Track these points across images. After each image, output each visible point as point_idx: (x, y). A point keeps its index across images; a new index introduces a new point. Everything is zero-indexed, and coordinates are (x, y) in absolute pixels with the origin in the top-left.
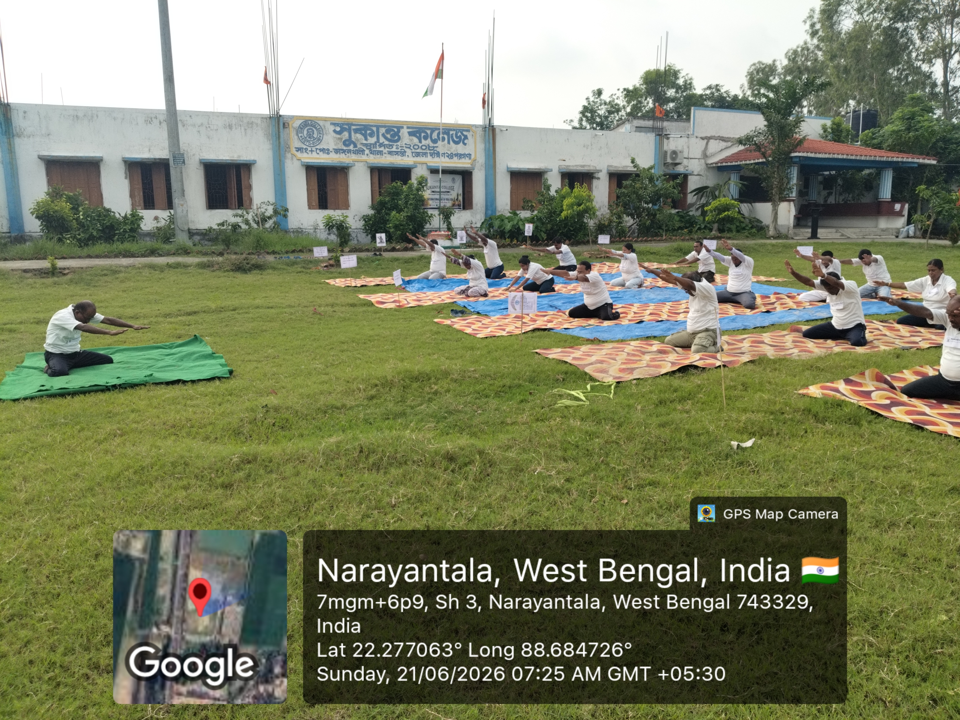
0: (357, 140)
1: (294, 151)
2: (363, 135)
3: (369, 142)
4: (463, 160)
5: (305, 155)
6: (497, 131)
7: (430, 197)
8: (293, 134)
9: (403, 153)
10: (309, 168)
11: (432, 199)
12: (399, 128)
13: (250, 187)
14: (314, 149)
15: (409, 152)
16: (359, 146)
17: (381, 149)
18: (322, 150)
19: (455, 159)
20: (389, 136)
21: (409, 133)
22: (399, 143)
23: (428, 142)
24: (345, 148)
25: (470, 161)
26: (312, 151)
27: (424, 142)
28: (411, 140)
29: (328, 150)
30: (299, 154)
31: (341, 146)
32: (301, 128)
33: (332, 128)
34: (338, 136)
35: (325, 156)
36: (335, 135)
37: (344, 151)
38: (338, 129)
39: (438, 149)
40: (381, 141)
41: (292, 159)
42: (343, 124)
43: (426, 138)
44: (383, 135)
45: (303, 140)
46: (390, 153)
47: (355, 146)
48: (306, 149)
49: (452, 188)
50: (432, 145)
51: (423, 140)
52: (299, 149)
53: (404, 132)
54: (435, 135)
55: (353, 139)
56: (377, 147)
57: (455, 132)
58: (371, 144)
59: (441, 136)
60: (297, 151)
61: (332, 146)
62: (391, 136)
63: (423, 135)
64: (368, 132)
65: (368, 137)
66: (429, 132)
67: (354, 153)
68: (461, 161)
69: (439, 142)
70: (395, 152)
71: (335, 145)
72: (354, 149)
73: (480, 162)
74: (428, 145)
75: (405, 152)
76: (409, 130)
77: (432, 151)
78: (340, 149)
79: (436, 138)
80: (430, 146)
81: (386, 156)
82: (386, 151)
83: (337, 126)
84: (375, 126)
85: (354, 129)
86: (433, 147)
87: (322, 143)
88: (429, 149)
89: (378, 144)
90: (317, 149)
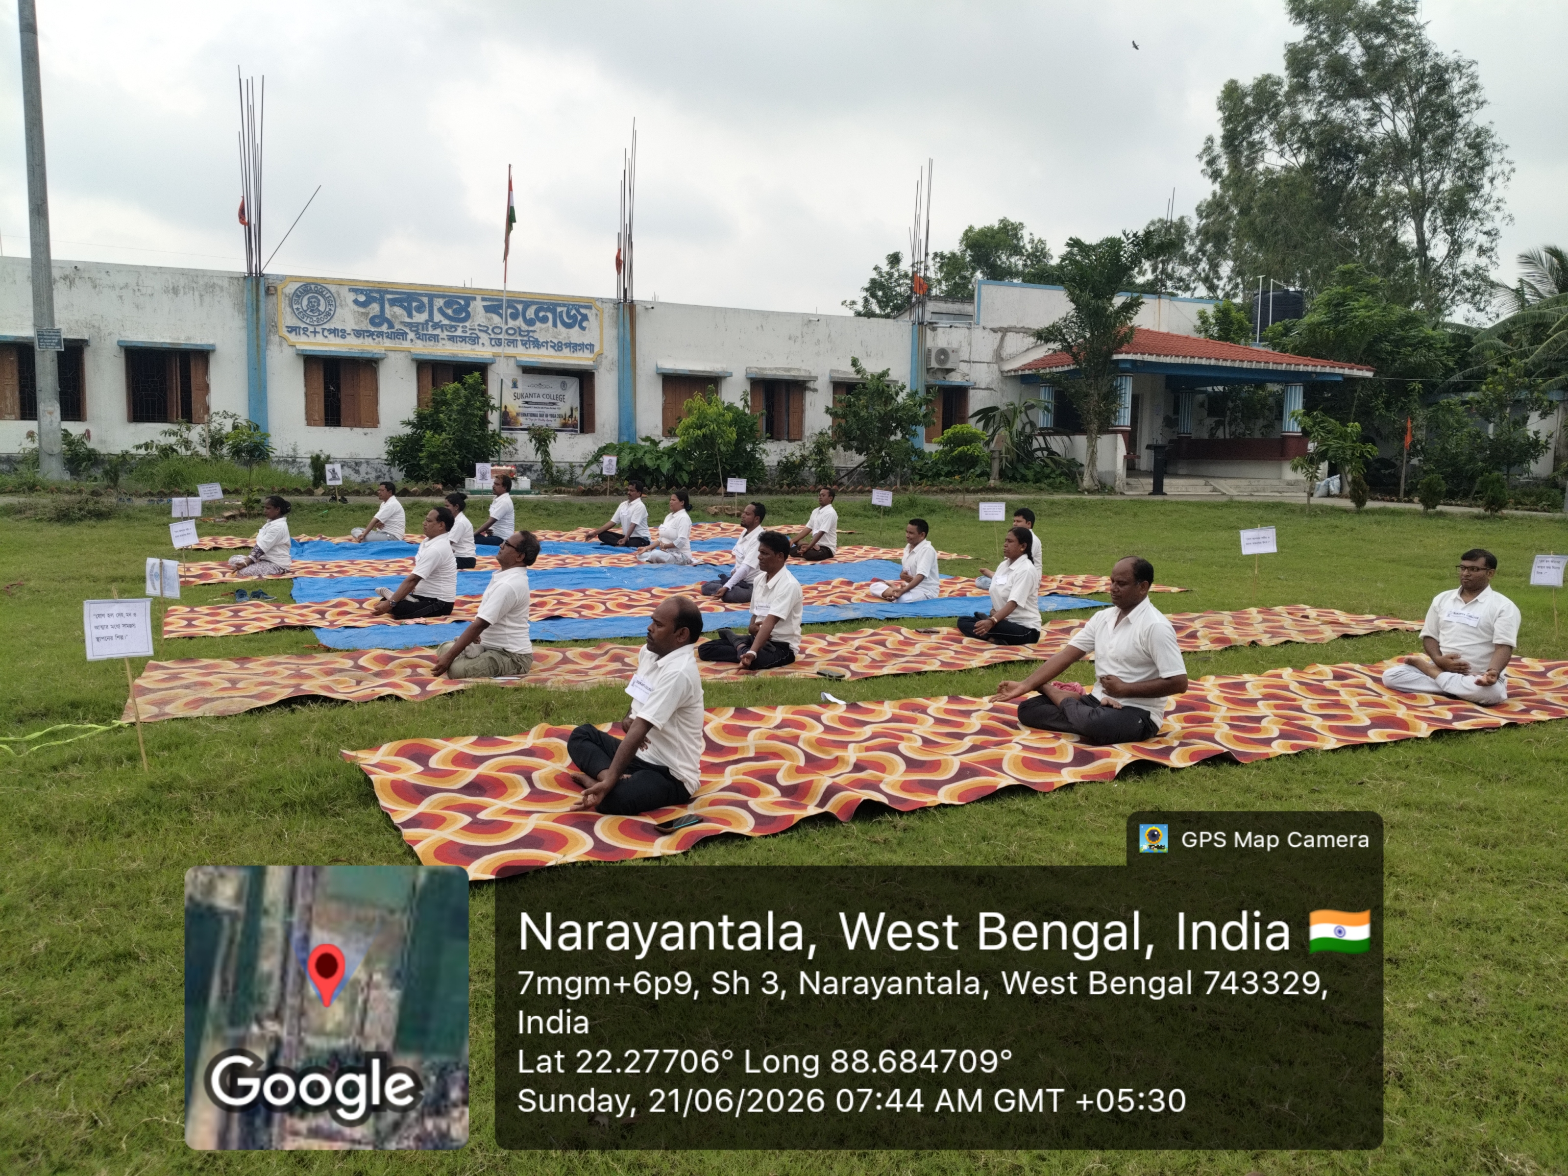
0: (395, 316)
1: (283, 331)
2: (405, 308)
3: (415, 320)
4: (579, 354)
5: (303, 338)
6: (638, 308)
7: (522, 410)
8: (284, 306)
9: (474, 340)
10: (310, 361)
11: (525, 415)
12: (469, 300)
13: (207, 388)
14: (319, 329)
15: (484, 338)
16: (397, 326)
17: (436, 332)
18: (334, 331)
19: (566, 352)
20: (449, 312)
21: (485, 307)
22: (467, 324)
23: (519, 322)
24: (373, 329)
25: (591, 356)
26: (315, 332)
27: (511, 324)
28: (489, 319)
29: (343, 331)
30: (292, 338)
31: (366, 325)
32: (297, 295)
33: (352, 297)
34: (362, 310)
35: (339, 341)
36: (356, 308)
37: (371, 334)
38: (362, 298)
39: (536, 335)
40: (436, 320)
41: (281, 345)
42: (371, 291)
43: (514, 316)
44: (440, 310)
45: (300, 315)
46: (452, 339)
47: (391, 326)
48: (305, 330)
49: (562, 398)
50: (525, 327)
51: (509, 320)
52: (292, 329)
53: (477, 307)
54: (530, 313)
55: (388, 313)
56: (430, 328)
57: (565, 309)
58: (418, 324)
59: (541, 314)
60: (290, 332)
61: (350, 325)
62: (454, 311)
63: (509, 311)
64: (414, 304)
65: (414, 313)
66: (520, 307)
67: (387, 337)
68: (575, 355)
69: (538, 324)
70: (460, 337)
71: (356, 324)
72: (389, 331)
73: (610, 358)
74: (519, 328)
75: (478, 338)
76: (486, 304)
77: (525, 339)
78: (364, 331)
79: (533, 316)
80: (523, 329)
81: (444, 343)
82: (444, 335)
83: (361, 293)
84: (426, 295)
85: (389, 300)
86: (528, 331)
87: (334, 320)
88: (521, 335)
89: (430, 324)
90: (324, 329)
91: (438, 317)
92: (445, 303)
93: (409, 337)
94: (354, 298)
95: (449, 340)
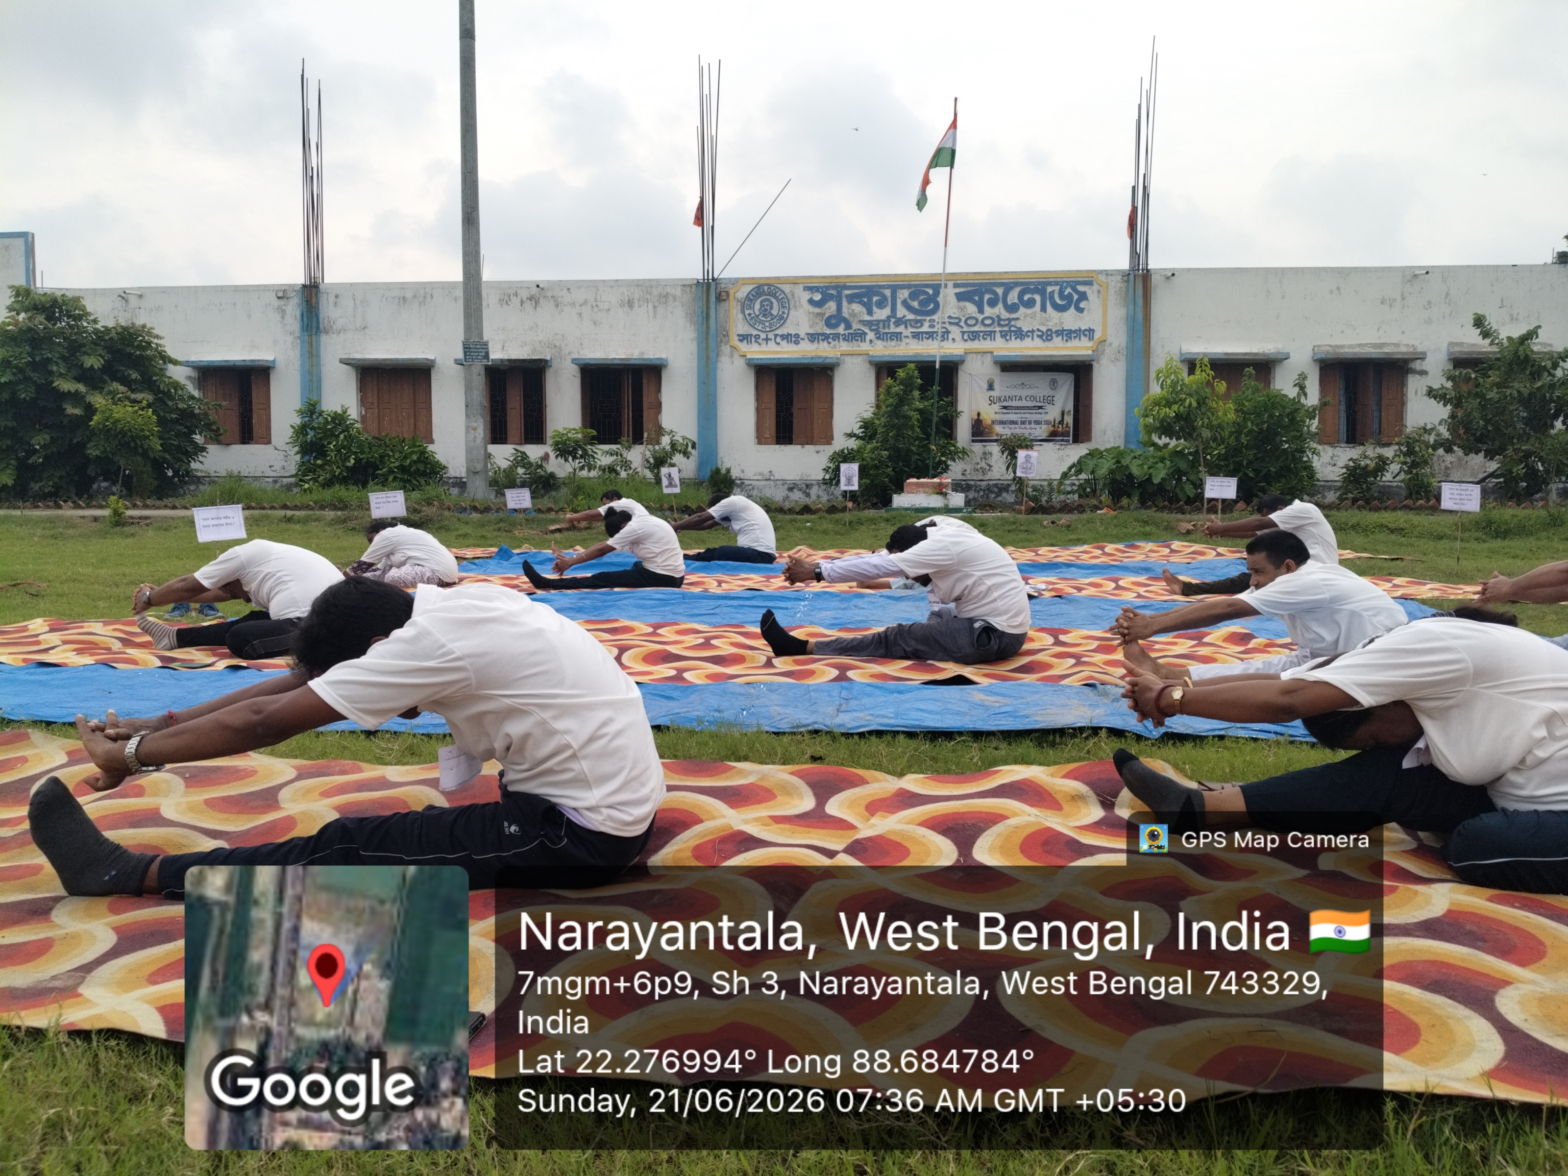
0: (853, 314)
1: (735, 341)
2: (864, 304)
3: (875, 317)
4: (1075, 343)
5: (755, 347)
6: (1155, 279)
7: (999, 417)
8: (735, 312)
9: (944, 335)
10: (762, 371)
12: (937, 288)
13: (657, 406)
15: (955, 332)
16: (855, 326)
17: (898, 330)
18: (787, 337)
19: (1057, 341)
21: (956, 294)
22: (935, 317)
23: (999, 310)
24: (828, 331)
25: (1090, 344)
26: (767, 340)
27: (988, 311)
28: (962, 309)
29: (797, 336)
30: (743, 347)
31: (821, 328)
33: (806, 296)
34: (817, 310)
35: (792, 347)
36: (811, 308)
37: (826, 337)
38: (818, 297)
39: (1019, 324)
40: (899, 315)
41: (732, 356)
43: (993, 303)
44: (905, 303)
45: (753, 321)
46: (916, 336)
47: (848, 326)
48: (757, 337)
49: (1051, 400)
50: (1005, 315)
51: (986, 308)
52: (743, 338)
53: (948, 296)
54: (1013, 297)
55: (845, 313)
56: (892, 325)
57: (1057, 288)
58: (879, 321)
59: (1026, 298)
60: (741, 341)
61: (804, 329)
62: (921, 303)
63: (987, 297)
64: (875, 299)
65: (875, 309)
66: (1000, 291)
67: (844, 339)
68: (1069, 344)
69: (1022, 310)
70: (927, 333)
71: (811, 327)
72: (846, 332)
73: (1115, 345)
74: (998, 316)
75: (948, 332)
76: (958, 290)
77: (1006, 329)
78: (818, 334)
79: (1016, 301)
80: (1003, 317)
81: (907, 340)
82: (908, 331)
83: (817, 291)
84: (889, 287)
85: (847, 296)
86: (1010, 320)
87: (787, 324)
88: (1000, 325)
89: (893, 320)
90: (776, 336)
91: (901, 311)
92: (910, 295)
93: (868, 338)
94: (808, 297)
95: (914, 337)
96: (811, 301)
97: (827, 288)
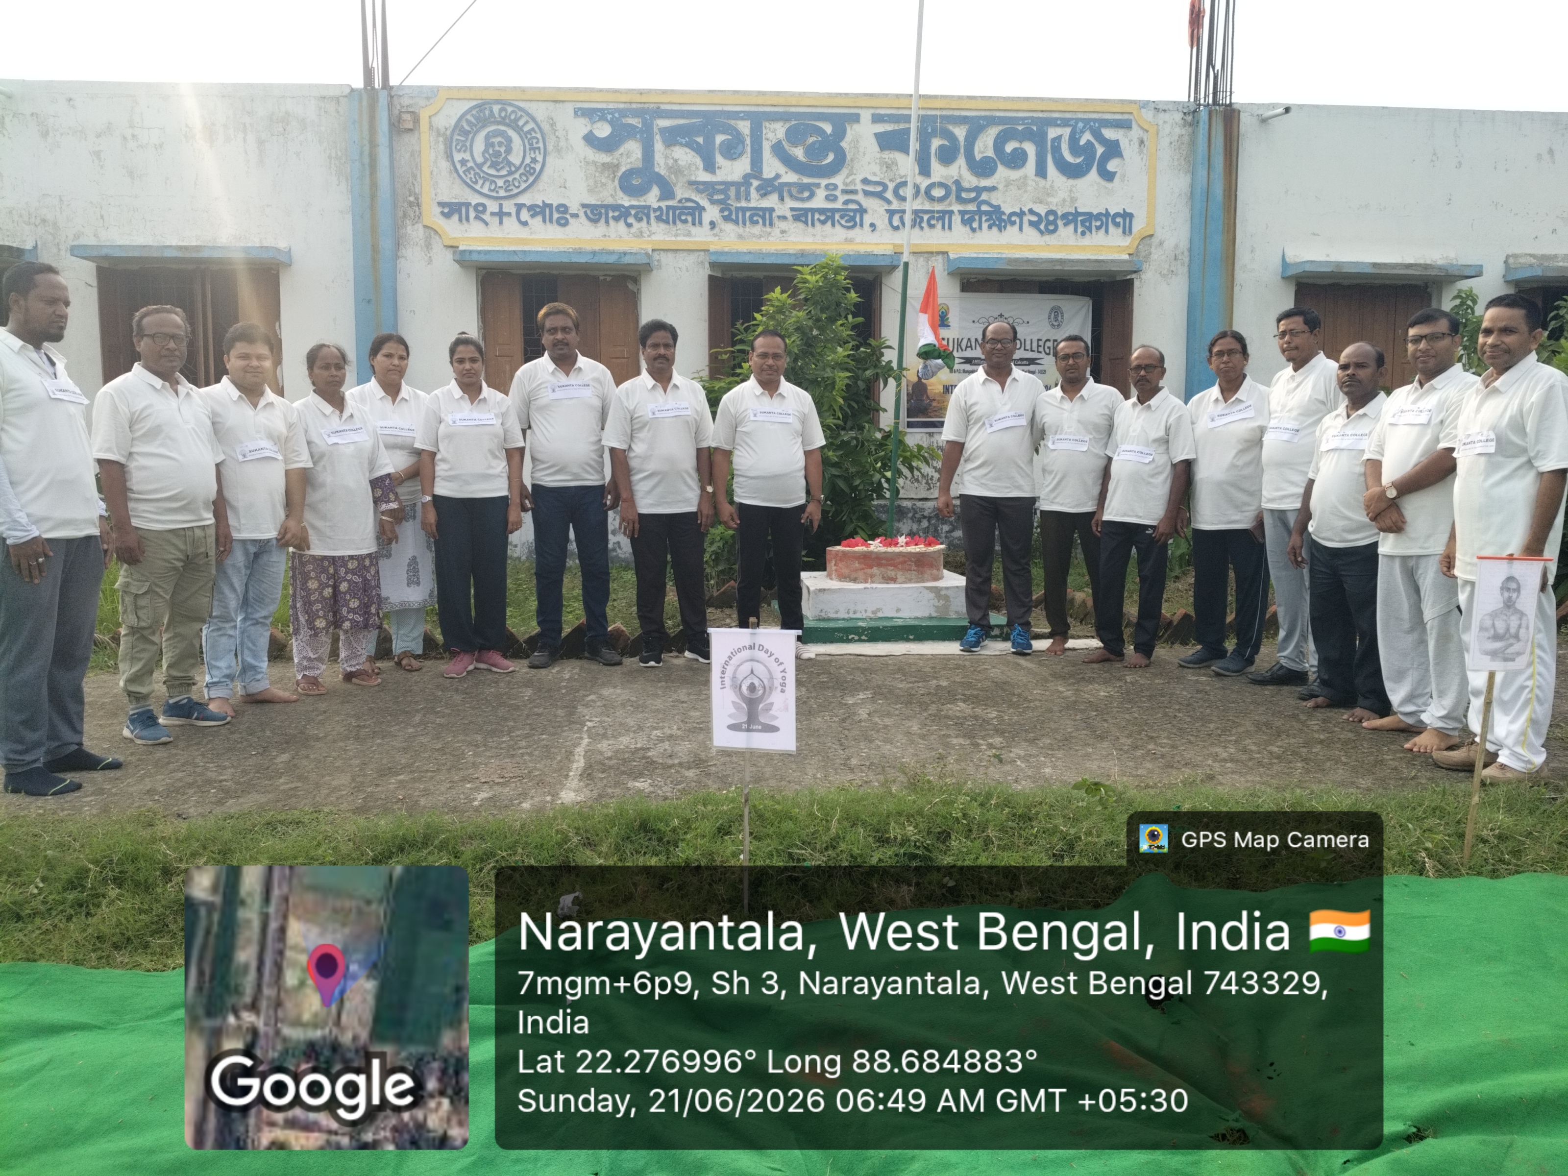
0: (676, 169)
1: (432, 214)
2: (697, 149)
3: (720, 176)
4: (1098, 238)
5: (475, 229)
6: (1246, 121)
8: (433, 157)
9: (855, 216)
10: (491, 277)
12: (841, 123)
14: (509, 206)
15: (876, 210)
16: (681, 192)
17: (765, 203)
18: (541, 211)
19: (1066, 233)
20: (798, 152)
21: (878, 136)
22: (838, 180)
23: (959, 170)
25: (1126, 242)
26: (501, 215)
27: (939, 172)
28: (889, 166)
29: (563, 209)
30: (452, 229)
31: (611, 194)
33: (581, 127)
34: (604, 158)
35: (552, 231)
36: (590, 153)
37: (623, 214)
38: (603, 131)
39: (996, 199)
40: (768, 172)
41: (428, 246)
42: (621, 114)
43: (947, 157)
44: (778, 150)
46: (802, 216)
47: (667, 192)
48: (480, 209)
50: (970, 180)
51: (935, 166)
52: (451, 209)
53: (862, 138)
54: (985, 146)
55: (661, 165)
56: (754, 194)
57: (1067, 131)
58: (728, 184)
59: (1009, 147)
60: (447, 216)
61: (577, 195)
62: (810, 151)
63: (936, 143)
64: (719, 139)
65: (719, 159)
66: (960, 133)
67: (659, 219)
68: (1087, 241)
69: (1002, 172)
70: (822, 211)
71: (590, 191)
72: (663, 204)
73: (1169, 244)
74: (957, 183)
75: (862, 211)
76: (881, 128)
77: (972, 207)
78: (607, 207)
79: (990, 153)
80: (965, 185)
81: (783, 225)
82: (785, 207)
83: (603, 118)
84: (747, 116)
85: (663, 131)
86: (979, 190)
87: (541, 185)
88: (960, 200)
89: (755, 183)
90: (519, 207)
91: (772, 167)
92: (788, 133)
93: (707, 217)
94: (585, 131)
95: (796, 218)
96: (590, 139)
97: (623, 113)
